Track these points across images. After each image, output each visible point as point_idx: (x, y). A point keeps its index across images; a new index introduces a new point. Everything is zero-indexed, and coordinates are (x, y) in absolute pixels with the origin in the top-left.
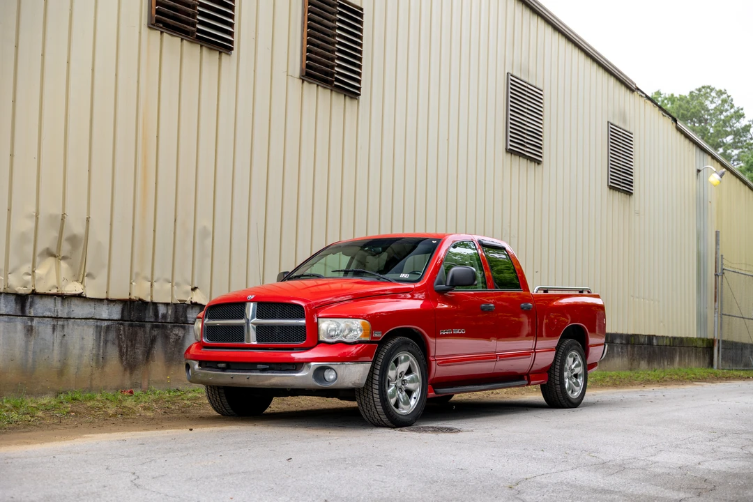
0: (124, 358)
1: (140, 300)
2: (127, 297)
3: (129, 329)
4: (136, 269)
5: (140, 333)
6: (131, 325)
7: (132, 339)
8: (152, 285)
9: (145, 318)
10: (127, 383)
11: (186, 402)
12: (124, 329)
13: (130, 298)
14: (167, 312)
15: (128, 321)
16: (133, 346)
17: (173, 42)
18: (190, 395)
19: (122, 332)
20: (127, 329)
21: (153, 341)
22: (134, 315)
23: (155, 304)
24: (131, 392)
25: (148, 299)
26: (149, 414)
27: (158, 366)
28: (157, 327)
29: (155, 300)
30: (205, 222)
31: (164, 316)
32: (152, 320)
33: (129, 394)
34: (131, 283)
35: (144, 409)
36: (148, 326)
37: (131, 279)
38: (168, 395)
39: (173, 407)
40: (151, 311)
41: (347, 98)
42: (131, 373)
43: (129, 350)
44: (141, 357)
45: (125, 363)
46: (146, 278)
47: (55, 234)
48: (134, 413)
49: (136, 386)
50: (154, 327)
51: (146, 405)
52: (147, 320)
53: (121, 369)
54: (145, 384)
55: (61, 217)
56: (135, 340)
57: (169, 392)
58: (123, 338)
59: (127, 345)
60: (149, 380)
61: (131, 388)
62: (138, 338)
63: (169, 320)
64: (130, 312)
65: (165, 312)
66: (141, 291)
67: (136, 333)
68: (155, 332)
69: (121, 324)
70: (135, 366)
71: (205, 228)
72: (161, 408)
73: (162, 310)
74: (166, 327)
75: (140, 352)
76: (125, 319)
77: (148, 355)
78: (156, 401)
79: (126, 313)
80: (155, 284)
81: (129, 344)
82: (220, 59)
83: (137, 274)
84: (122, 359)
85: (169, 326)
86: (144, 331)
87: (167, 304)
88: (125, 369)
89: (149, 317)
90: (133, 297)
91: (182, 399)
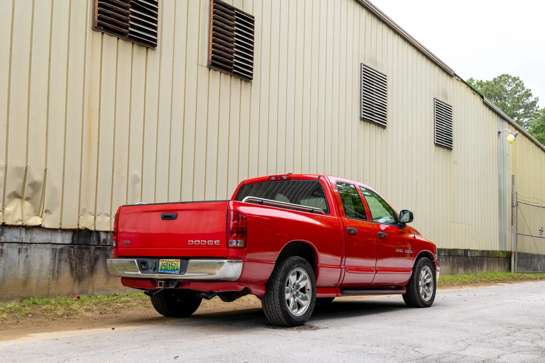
0: (74, 272)
1: (86, 229)
2: (76, 227)
3: (78, 251)
4: (82, 207)
5: (86, 253)
6: (79, 248)
7: (80, 258)
8: (95, 218)
9: (90, 242)
10: (77, 290)
11: (119, 304)
12: (74, 251)
13: (78, 228)
14: (107, 238)
15: (77, 245)
16: (81, 263)
17: (111, 41)
18: (123, 299)
19: (72, 253)
20: (76, 250)
21: (96, 259)
22: (82, 240)
23: (98, 232)
24: (79, 297)
25: (92, 229)
26: (89, 314)
27: (99, 278)
28: (99, 249)
29: (98, 229)
30: (136, 171)
31: (105, 241)
32: (96, 244)
33: (77, 299)
34: (79, 217)
35: (86, 311)
36: (93, 248)
37: (79, 214)
38: (106, 299)
39: (108, 309)
40: (95, 237)
41: (243, 81)
42: (79, 283)
43: (78, 266)
44: (87, 271)
45: (74, 275)
46: (90, 213)
47: (21, 181)
48: (77, 314)
49: (83, 292)
50: (96, 249)
51: (88, 307)
52: (91, 243)
53: (72, 280)
54: (90, 291)
55: (24, 169)
56: (83, 258)
57: (108, 297)
58: (73, 258)
59: (76, 262)
60: (93, 288)
61: (79, 294)
62: (85, 257)
63: (108, 244)
64: (79, 238)
65: (105, 237)
66: (87, 223)
67: (83, 254)
68: (98, 253)
69: (71, 247)
70: (82, 278)
71: (136, 176)
72: (99, 310)
73: (103, 236)
74: (107, 249)
75: (86, 267)
76: (75, 243)
77: (92, 269)
78: (96, 304)
79: (75, 239)
80: (97, 217)
81: (78, 261)
82: (147, 53)
83: (84, 210)
84: (72, 273)
85: (109, 248)
86: (90, 252)
87: (107, 232)
88: (75, 280)
89: (93, 242)
90: (80, 227)
91: (117, 302)
